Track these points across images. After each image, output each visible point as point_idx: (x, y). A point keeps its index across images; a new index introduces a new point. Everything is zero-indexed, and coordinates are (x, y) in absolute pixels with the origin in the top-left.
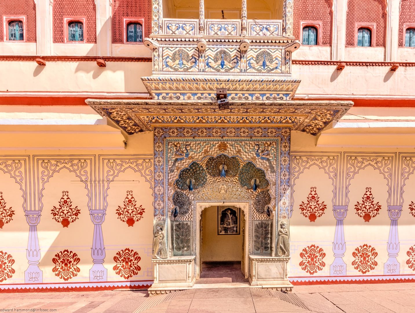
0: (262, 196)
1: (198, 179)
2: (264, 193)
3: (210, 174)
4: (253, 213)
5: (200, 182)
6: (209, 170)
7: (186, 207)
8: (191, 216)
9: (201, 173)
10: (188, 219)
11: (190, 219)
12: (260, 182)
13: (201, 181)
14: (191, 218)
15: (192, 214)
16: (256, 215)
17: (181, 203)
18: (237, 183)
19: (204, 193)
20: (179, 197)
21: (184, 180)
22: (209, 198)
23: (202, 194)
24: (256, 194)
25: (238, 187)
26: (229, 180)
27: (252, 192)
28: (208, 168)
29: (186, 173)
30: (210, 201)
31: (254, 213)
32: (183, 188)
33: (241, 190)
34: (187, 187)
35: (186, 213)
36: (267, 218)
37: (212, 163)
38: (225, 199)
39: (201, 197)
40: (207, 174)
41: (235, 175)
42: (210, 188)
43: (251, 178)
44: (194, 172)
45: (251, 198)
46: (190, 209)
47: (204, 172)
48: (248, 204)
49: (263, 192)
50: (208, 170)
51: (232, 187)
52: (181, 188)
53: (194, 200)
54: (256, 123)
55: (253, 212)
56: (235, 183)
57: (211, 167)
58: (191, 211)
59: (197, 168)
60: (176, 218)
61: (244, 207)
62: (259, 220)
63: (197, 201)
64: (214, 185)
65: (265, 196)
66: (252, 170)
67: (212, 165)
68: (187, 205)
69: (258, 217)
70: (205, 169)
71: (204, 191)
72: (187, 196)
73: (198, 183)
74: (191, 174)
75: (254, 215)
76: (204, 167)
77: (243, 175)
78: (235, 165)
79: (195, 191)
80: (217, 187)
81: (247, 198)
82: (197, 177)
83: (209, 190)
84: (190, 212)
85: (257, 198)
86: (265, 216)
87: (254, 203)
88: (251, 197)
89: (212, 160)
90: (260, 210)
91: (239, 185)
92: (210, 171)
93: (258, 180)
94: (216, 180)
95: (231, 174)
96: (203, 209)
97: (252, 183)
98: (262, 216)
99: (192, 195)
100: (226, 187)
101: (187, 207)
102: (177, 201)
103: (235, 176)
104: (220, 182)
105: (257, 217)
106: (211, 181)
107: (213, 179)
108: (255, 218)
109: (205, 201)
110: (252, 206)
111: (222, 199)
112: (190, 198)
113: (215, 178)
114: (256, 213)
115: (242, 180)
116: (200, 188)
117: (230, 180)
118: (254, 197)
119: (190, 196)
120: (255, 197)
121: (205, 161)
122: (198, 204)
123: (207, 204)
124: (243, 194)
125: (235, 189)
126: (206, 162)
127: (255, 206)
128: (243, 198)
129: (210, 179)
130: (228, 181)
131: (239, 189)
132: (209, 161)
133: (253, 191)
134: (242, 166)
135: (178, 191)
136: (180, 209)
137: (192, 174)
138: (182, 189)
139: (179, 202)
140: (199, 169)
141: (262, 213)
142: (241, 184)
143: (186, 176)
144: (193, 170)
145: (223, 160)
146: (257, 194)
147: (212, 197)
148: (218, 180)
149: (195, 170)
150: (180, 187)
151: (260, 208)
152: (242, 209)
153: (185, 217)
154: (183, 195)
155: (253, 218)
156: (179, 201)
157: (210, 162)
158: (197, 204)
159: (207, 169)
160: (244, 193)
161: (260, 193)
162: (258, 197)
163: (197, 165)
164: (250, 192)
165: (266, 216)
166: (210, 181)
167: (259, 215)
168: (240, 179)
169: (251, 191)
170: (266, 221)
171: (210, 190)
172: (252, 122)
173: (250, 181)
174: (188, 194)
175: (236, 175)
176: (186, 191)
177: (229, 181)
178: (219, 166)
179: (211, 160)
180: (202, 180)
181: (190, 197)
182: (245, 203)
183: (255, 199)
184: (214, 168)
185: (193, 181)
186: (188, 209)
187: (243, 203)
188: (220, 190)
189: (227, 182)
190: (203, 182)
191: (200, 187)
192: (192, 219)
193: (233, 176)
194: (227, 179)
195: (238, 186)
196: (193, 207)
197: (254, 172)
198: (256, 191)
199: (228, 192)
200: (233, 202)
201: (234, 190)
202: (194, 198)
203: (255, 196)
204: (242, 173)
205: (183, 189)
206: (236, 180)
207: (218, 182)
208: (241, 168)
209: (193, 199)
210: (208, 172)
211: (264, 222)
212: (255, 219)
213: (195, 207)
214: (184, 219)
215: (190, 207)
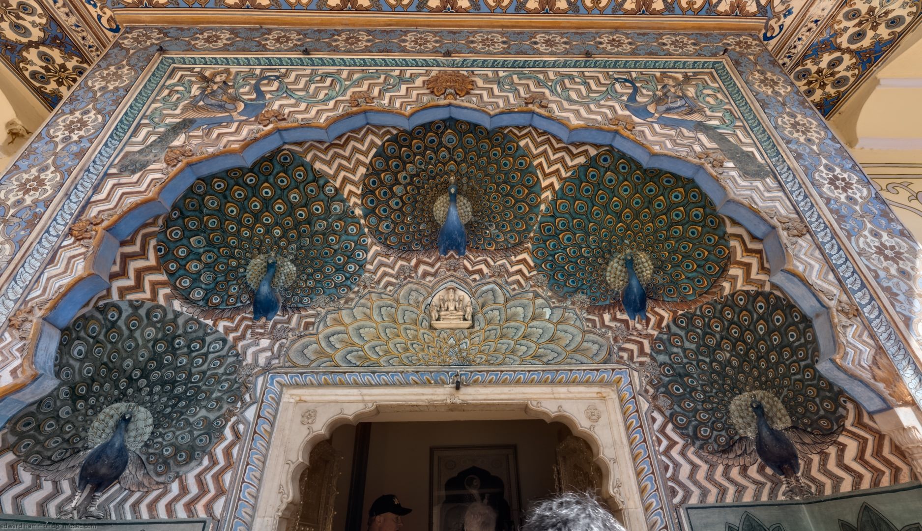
0: (687, 345)
1: (318, 264)
2: (699, 322)
3: (382, 239)
4: (666, 452)
5: (327, 277)
6: (380, 219)
7: (203, 413)
8: (217, 478)
9: (334, 233)
10: (189, 506)
11: (209, 507)
12: (657, 269)
13: (329, 269)
14: (221, 492)
15: (229, 465)
16: (686, 469)
17: (179, 390)
18: (527, 279)
19: (341, 328)
20: (174, 351)
21: (232, 257)
22: (365, 358)
23: (328, 338)
24: (648, 336)
25: (539, 301)
26: (483, 267)
27: (625, 322)
28: (373, 211)
29: (247, 218)
30: (368, 378)
31: (675, 453)
32: (216, 300)
33: (558, 313)
34: (245, 298)
35: (192, 454)
36: (776, 485)
37: (397, 183)
38: (465, 362)
39: (321, 353)
40: (369, 241)
41: (515, 246)
42: (381, 303)
43: (605, 254)
44: (297, 225)
45: (625, 355)
46: (228, 433)
47: (352, 229)
48: (611, 394)
49: (690, 318)
50: (373, 220)
51: (501, 300)
52: (207, 299)
53: (266, 369)
54: (602, 12)
55: (665, 443)
56: (518, 282)
57: (392, 203)
58: (232, 445)
59: (316, 199)
60: (101, 498)
61: (594, 416)
62: (720, 506)
63: (285, 379)
64: (403, 292)
65: (712, 342)
66: (605, 207)
67: (394, 195)
68: (218, 400)
69: (710, 478)
70: (358, 212)
71: (339, 322)
72: (234, 347)
73: (310, 283)
74: (277, 232)
75: (677, 465)
76: (353, 200)
77: (560, 242)
78: (514, 193)
79: (289, 321)
80: (417, 302)
81: (603, 354)
82: (314, 253)
83: (369, 317)
84: (219, 452)
85: (662, 358)
86: (753, 471)
87: (650, 383)
88: (621, 349)
89: (393, 163)
90: (704, 431)
91: (540, 291)
92: (383, 228)
93: (643, 258)
94: (417, 266)
95: (493, 240)
96: (320, 427)
97: (609, 278)
98: (735, 473)
99: (265, 343)
100: (467, 299)
101: (212, 416)
102: (155, 376)
103: (515, 248)
104: (434, 275)
105: (701, 476)
106: (385, 274)
107: (400, 263)
108: (688, 494)
109: (338, 378)
110: (645, 406)
111: (445, 364)
112: (249, 359)
113: (409, 261)
114: (683, 453)
115: (555, 267)
116: (319, 308)
117: (488, 265)
118: (642, 352)
119: (249, 346)
120: (647, 349)
121: (359, 163)
122: (290, 396)
123: (352, 394)
124: (571, 334)
125: (520, 310)
126: (362, 170)
127: (663, 401)
128: (578, 356)
129: (382, 264)
130: (480, 271)
131: (548, 312)
132: (379, 164)
133: (625, 317)
134: (548, 194)
135: (177, 315)
136: (157, 425)
137: (285, 232)
138: (209, 309)
139: (163, 383)
140: (328, 209)
141: (727, 449)
142: (553, 283)
143: (246, 233)
144: (292, 208)
145: (452, 166)
146: (655, 333)
147: (387, 352)
148: (422, 268)
149: (302, 213)
150: (197, 294)
151: (703, 416)
152: (582, 423)
153: (175, 487)
154: (208, 339)
155: (674, 493)
156: (169, 374)
157: (386, 177)
158: (286, 398)
159: (369, 213)
160: (576, 331)
161: (674, 329)
162: (666, 352)
163: (315, 180)
164: (613, 324)
165: (761, 470)
166: (379, 273)
167: (712, 467)
168: (545, 261)
169: (614, 319)
170: (775, 511)
171: (376, 317)
172: (582, 10)
173: (600, 270)
174: (243, 337)
175: (521, 243)
176: (232, 319)
177: (486, 270)
178: (433, 201)
179: (387, 159)
180: (341, 269)
181: (250, 351)
182: (594, 390)
183: (653, 359)
184: (407, 209)
185: (286, 270)
186: (213, 431)
187: (581, 389)
188: (434, 315)
189: (477, 277)
190: (340, 278)
191: (321, 299)
192: (218, 507)
193: (507, 249)
194: (474, 264)
195: (537, 295)
196: (250, 414)
197: (618, 215)
198: (648, 320)
199: (481, 324)
200: (518, 382)
201: (515, 314)
202: (269, 360)
203: (646, 343)
204: (548, 234)
205: (215, 307)
206: (522, 267)
207: (425, 274)
208: (543, 207)
209: (262, 361)
210: (376, 233)
211: (761, 515)
212: (694, 500)
213: (267, 412)
214: (161, 506)
215: (231, 413)
